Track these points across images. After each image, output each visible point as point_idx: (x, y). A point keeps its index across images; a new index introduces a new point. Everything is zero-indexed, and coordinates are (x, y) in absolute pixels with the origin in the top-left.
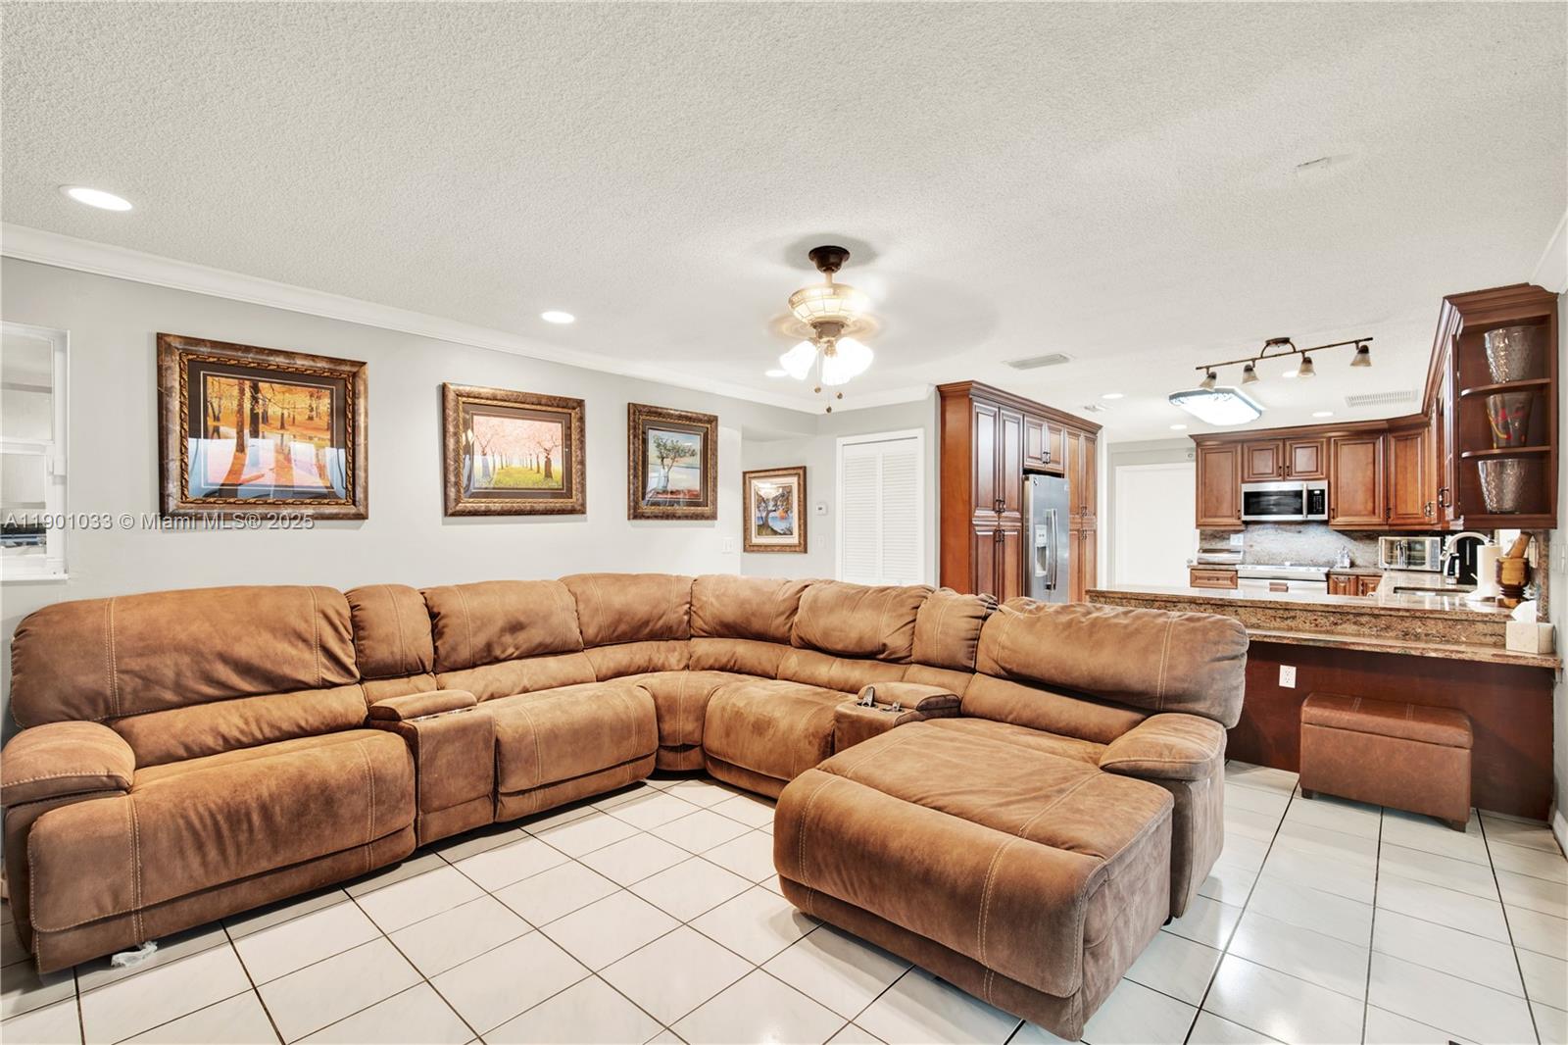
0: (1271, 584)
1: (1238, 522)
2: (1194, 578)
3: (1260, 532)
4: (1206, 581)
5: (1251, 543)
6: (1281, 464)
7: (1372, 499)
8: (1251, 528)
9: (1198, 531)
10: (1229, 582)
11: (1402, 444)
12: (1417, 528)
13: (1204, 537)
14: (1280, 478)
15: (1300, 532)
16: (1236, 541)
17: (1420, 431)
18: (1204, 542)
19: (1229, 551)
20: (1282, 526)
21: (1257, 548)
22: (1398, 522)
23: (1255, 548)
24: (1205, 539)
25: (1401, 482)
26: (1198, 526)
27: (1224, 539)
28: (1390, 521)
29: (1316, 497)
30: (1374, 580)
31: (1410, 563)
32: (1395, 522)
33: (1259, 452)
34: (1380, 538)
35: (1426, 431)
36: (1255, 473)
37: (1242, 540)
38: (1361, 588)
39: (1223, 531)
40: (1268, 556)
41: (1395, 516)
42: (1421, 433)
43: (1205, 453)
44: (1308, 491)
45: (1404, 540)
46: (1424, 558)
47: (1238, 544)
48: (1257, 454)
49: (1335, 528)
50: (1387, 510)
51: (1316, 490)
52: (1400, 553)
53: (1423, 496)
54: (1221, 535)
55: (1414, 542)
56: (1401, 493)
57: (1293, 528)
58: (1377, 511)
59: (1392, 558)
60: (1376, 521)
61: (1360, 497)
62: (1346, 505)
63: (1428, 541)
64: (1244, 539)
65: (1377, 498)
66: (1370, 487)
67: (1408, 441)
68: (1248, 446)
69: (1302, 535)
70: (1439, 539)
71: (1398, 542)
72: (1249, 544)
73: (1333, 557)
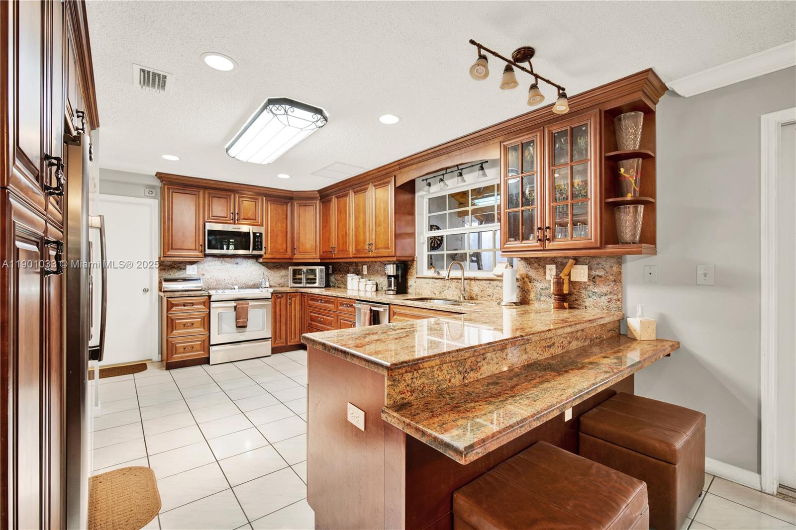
0: (234, 305)
1: (199, 255)
2: (170, 306)
3: (210, 264)
4: (182, 308)
5: (204, 272)
6: (232, 211)
7: (285, 241)
10: (202, 306)
11: (302, 208)
12: (311, 261)
14: (232, 221)
15: (237, 263)
16: (191, 271)
18: (163, 272)
19: (185, 280)
20: (226, 259)
21: (207, 276)
24: (164, 269)
25: (302, 232)
27: (181, 269)
28: (295, 256)
29: (258, 238)
30: (295, 295)
31: (307, 283)
32: (298, 258)
33: (217, 199)
34: (290, 267)
35: (318, 202)
36: (214, 215)
37: (196, 269)
38: (289, 301)
39: (181, 263)
40: (215, 282)
41: (298, 254)
42: (314, 203)
43: (172, 192)
44: (254, 234)
45: (304, 268)
46: (315, 279)
47: (193, 273)
48: (215, 200)
49: (265, 261)
50: (293, 249)
51: (258, 233)
52: (303, 276)
53: (316, 241)
54: (178, 265)
55: (310, 270)
56: (302, 239)
57: (233, 260)
58: (288, 250)
59: (296, 280)
60: (287, 256)
61: (280, 240)
62: (272, 245)
63: (318, 269)
64: (198, 269)
65: (288, 242)
66: (284, 233)
67: (307, 207)
68: (209, 193)
69: (238, 265)
70: (324, 267)
71: (301, 270)
72: (202, 273)
73: (258, 281)
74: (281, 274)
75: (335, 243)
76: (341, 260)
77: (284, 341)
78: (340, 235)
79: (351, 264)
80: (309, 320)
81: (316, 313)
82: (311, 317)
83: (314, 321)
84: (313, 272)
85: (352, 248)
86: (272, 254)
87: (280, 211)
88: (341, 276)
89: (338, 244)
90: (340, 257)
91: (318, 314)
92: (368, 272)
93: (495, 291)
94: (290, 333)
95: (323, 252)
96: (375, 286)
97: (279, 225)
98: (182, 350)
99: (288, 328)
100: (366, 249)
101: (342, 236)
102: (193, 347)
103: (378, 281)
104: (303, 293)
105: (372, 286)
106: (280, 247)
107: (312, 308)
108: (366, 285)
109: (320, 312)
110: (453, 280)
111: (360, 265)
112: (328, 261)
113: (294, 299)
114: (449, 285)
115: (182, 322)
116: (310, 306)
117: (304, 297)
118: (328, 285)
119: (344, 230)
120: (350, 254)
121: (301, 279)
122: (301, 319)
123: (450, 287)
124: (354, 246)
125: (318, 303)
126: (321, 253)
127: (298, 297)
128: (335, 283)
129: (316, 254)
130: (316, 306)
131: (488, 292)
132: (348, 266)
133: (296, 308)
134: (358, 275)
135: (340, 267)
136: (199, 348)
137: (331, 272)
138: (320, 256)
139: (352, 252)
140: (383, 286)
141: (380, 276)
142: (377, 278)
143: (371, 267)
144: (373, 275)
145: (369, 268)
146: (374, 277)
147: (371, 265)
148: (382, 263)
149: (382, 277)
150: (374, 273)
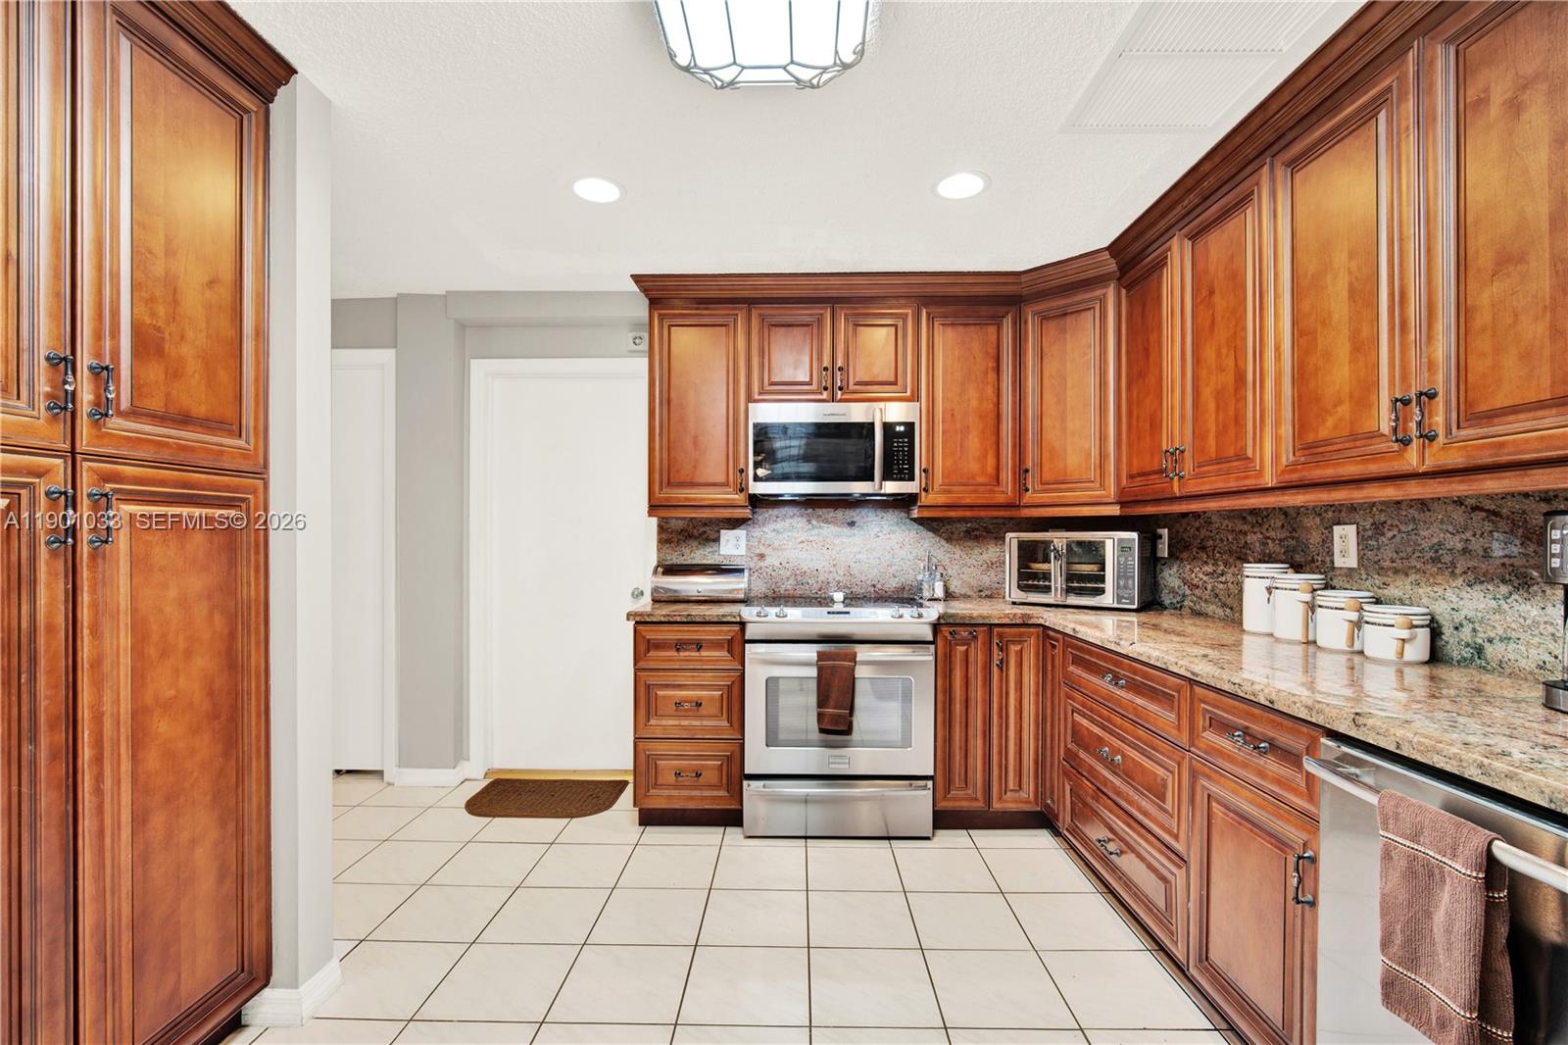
0: (821, 656)
1: (739, 498)
2: (642, 647)
3: (779, 525)
4: (672, 653)
5: (762, 550)
6: (826, 363)
7: (994, 447)
8: (764, 514)
9: (654, 521)
10: (724, 654)
11: (1051, 327)
12: (1087, 511)
13: (668, 536)
14: (825, 395)
15: (852, 524)
16: (732, 545)
17: (1098, 293)
18: (666, 548)
19: (719, 570)
20: (820, 512)
21: (772, 560)
22: (1046, 497)
23: (768, 561)
24: (669, 541)
26: (654, 508)
27: (708, 540)
28: (1028, 497)
29: (900, 441)
30: (1021, 635)
31: (1069, 590)
32: (1039, 499)
33: (783, 330)
34: (1009, 535)
35: (1111, 293)
36: (775, 379)
37: (743, 542)
38: (997, 656)
39: (708, 522)
40: (793, 578)
41: (1038, 487)
42: (1096, 298)
43: (670, 326)
44: (888, 428)
45: (1059, 539)
46: (1102, 579)
47: (737, 552)
48: (779, 335)
49: (926, 514)
50: (1021, 472)
51: (900, 424)
52: (1055, 568)
53: (1103, 438)
54: (702, 529)
55: (1080, 543)
56: (1051, 435)
57: (839, 513)
58: (1003, 475)
59: (1031, 579)
60: (1000, 499)
61: (974, 443)
62: (950, 462)
63: (1111, 542)
64: (748, 541)
65: (1003, 448)
66: (991, 422)
67: (1069, 319)
68: (760, 315)
69: (855, 531)
70: (1134, 535)
71: (1047, 544)
72: (758, 551)
73: (911, 577)
74: (985, 556)
75: (1182, 435)
76: (1212, 505)
77: (979, 795)
78: (1207, 393)
79: (1259, 516)
80: (1069, 739)
81: (1092, 721)
82: (1076, 729)
83: (1087, 750)
84: (1094, 552)
85: (1277, 439)
86: (949, 492)
87: (976, 347)
88: (1209, 569)
89: (1199, 435)
90: (1206, 488)
91: (1103, 727)
92: (1361, 558)
94: (1000, 767)
95: (1131, 477)
96: (1423, 635)
97: (972, 394)
98: (672, 779)
99: (995, 750)
100: (1376, 435)
101: (1219, 394)
102: (698, 775)
103: (1441, 609)
104: (1048, 628)
105: (1405, 634)
106: (974, 467)
107: (1076, 695)
108: (1358, 625)
109: (1109, 720)
111: (1311, 522)
112: (1150, 510)
113: (1018, 648)
115: (670, 697)
116: (1073, 684)
117: (1054, 646)
118: (1150, 602)
119: (1231, 363)
120: (1260, 473)
121: (1046, 576)
122: (1041, 721)
124: (1286, 430)
125: (1104, 684)
126: (1124, 482)
127: (1033, 641)
128: (1184, 596)
129: (1102, 486)
130: (1096, 692)
132: (1245, 528)
133: (1026, 679)
134: (1298, 568)
135: (1204, 533)
136: (715, 780)
137: (1164, 550)
138: (1121, 491)
139: (1276, 457)
140: (1490, 641)
141: (1461, 580)
142: (1432, 594)
143: (1390, 534)
144: (1407, 575)
145: (1370, 538)
146: (1408, 587)
147: (1385, 522)
148: (1475, 509)
149: (1477, 587)
150: (1414, 563)
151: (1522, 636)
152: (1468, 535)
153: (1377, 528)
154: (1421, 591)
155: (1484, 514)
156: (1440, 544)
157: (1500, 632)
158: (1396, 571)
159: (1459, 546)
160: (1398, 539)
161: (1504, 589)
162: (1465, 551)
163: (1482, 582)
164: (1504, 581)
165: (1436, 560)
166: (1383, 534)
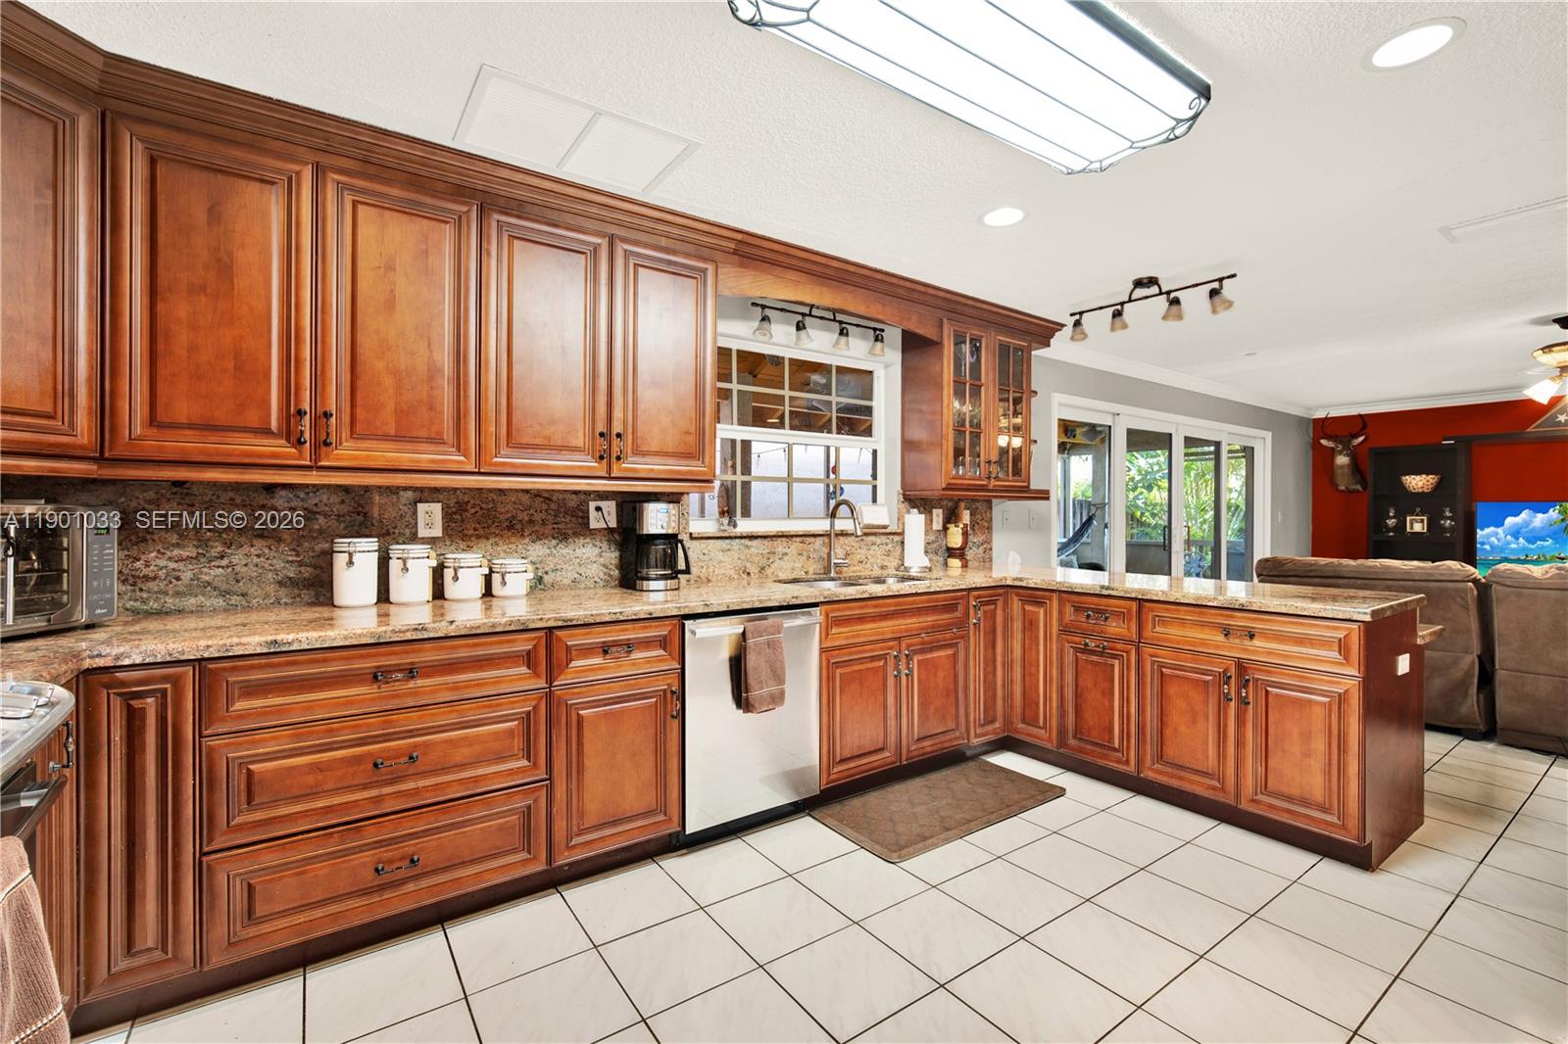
92: (445, 529)
93: (870, 552)
110: (794, 539)
111: (384, 499)
114: (785, 551)
123: (786, 554)
131: (858, 556)
140: (546, 573)
141: (527, 540)
142: (508, 550)
143: (473, 511)
144: (488, 539)
145: (455, 513)
146: (489, 547)
147: (469, 502)
148: (537, 496)
149: (538, 543)
150: (493, 530)
151: (564, 566)
152: (532, 511)
153: (461, 506)
154: (499, 549)
155: (542, 499)
156: (513, 517)
157: (552, 566)
158: (479, 537)
159: (527, 518)
160: (480, 513)
161: (554, 542)
162: (531, 522)
163: (541, 539)
164: (554, 538)
165: (510, 527)
166: (467, 510)
